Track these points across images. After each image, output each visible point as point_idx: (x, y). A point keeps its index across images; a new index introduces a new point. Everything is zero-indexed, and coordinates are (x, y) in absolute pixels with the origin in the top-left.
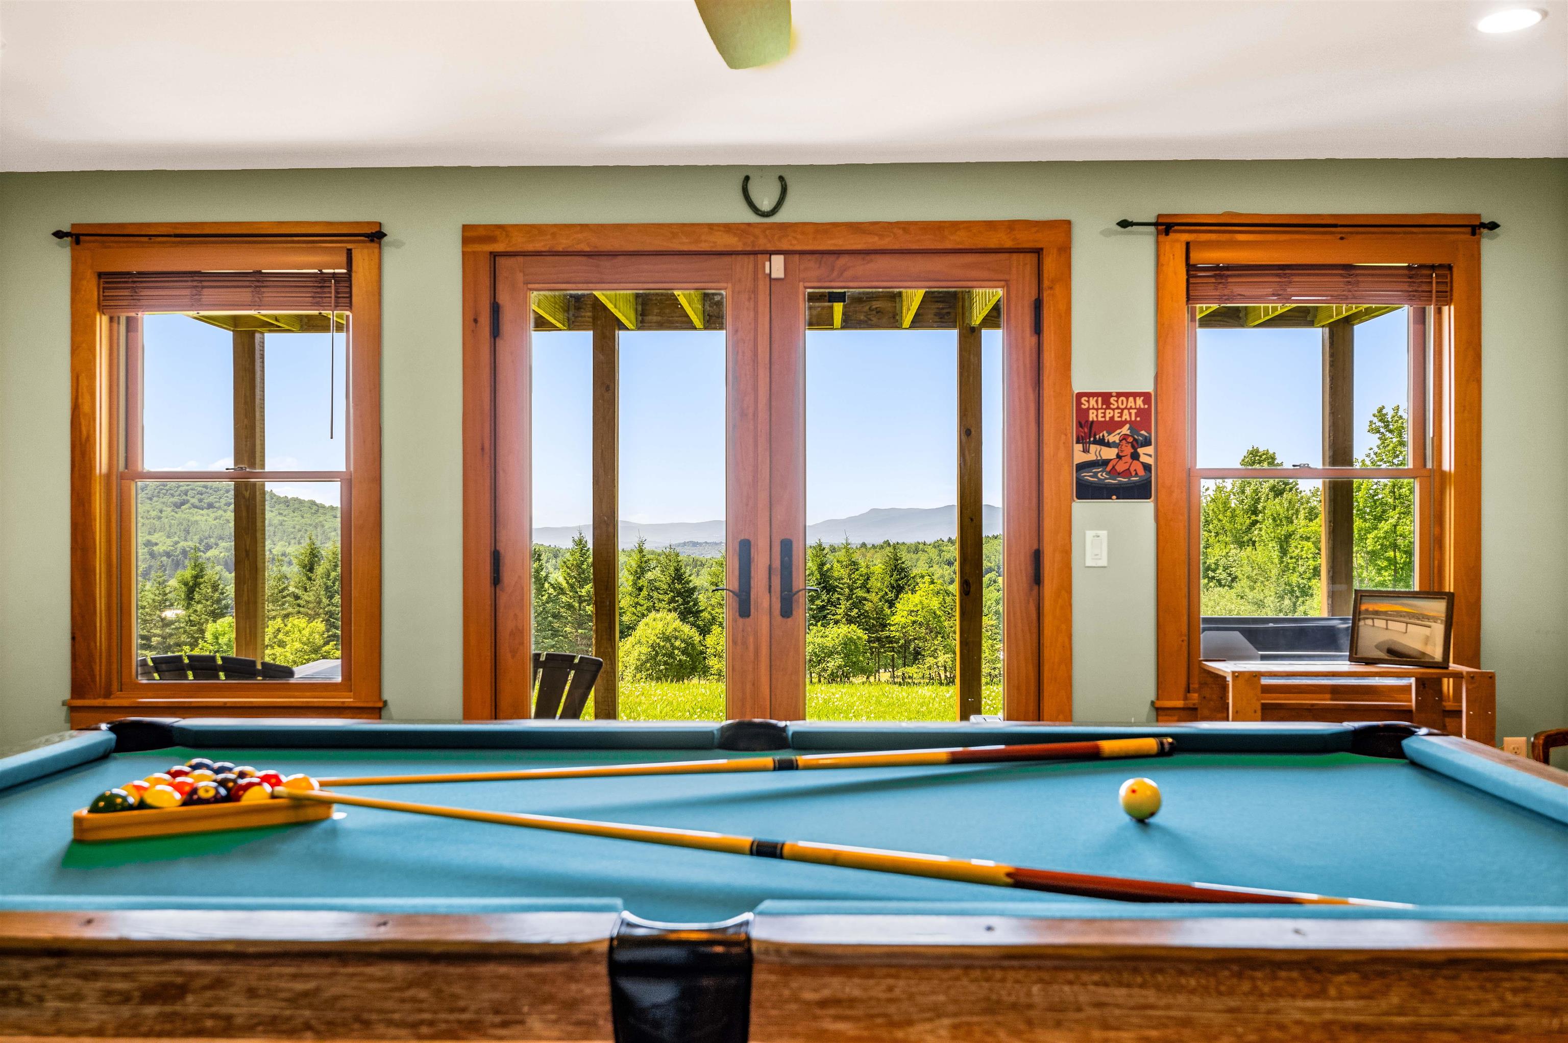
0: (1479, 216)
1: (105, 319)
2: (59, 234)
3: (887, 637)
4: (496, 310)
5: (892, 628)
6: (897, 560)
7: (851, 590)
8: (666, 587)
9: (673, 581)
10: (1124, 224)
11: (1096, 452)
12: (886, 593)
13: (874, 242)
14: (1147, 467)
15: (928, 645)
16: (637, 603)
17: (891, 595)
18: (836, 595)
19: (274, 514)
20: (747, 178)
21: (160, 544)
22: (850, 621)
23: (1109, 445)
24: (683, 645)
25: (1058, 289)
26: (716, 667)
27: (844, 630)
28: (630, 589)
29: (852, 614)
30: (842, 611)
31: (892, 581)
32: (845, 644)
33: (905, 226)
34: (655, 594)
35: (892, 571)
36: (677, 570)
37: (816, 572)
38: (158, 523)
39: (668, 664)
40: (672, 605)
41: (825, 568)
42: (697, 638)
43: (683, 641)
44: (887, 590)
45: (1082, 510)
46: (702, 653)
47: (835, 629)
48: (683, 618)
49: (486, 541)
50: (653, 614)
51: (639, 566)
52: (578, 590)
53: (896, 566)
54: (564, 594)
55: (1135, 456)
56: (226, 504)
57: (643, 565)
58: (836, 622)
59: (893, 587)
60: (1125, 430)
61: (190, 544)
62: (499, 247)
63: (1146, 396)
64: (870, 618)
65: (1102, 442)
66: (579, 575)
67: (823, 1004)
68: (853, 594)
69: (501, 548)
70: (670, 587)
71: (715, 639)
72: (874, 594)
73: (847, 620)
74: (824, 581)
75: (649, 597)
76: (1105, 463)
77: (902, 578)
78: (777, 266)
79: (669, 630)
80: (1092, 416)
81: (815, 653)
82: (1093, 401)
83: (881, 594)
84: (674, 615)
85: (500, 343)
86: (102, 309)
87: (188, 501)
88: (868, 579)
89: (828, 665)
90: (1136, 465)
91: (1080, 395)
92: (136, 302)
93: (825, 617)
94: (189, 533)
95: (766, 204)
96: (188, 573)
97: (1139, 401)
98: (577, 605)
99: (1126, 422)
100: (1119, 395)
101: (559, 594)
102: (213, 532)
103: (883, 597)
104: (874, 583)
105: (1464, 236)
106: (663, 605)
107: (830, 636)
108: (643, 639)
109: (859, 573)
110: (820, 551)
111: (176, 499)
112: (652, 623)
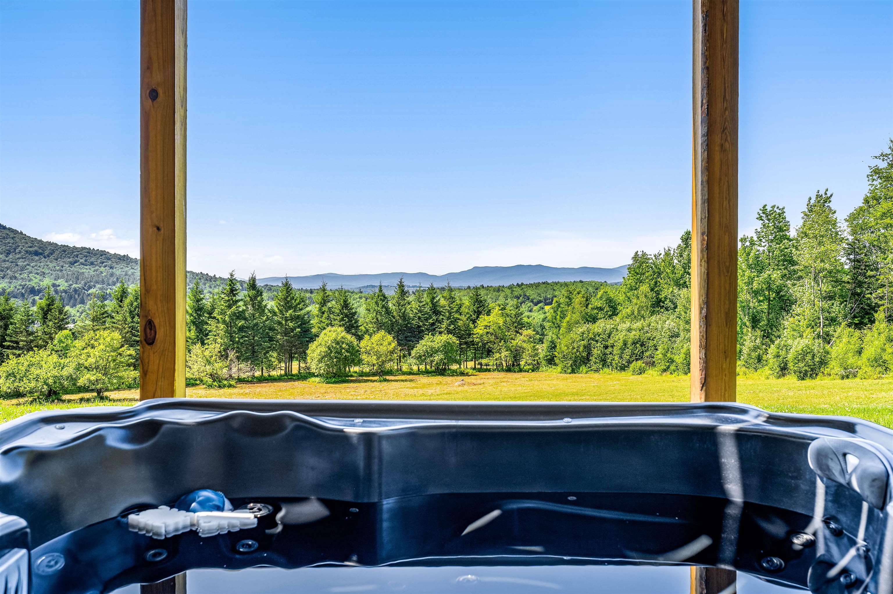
3: (471, 342)
5: (474, 336)
6: (478, 296)
7: (450, 313)
8: (338, 311)
9: (343, 308)
12: (471, 315)
15: (496, 346)
16: (321, 321)
17: (474, 317)
18: (441, 317)
19: (128, 269)
21: (61, 286)
22: (449, 332)
24: (347, 347)
26: (366, 360)
27: (444, 337)
28: (317, 312)
29: (451, 328)
30: (444, 326)
31: (475, 308)
32: (445, 346)
34: (332, 316)
35: (475, 302)
36: (345, 301)
37: (430, 303)
38: (60, 273)
39: (338, 358)
40: (342, 322)
41: (435, 301)
42: (355, 343)
43: (347, 344)
44: (472, 314)
46: (358, 351)
47: (439, 337)
48: (348, 330)
50: (330, 328)
51: (323, 299)
52: (285, 313)
53: (477, 299)
54: (276, 315)
56: (100, 263)
57: (325, 298)
58: (440, 333)
59: (475, 312)
61: (79, 286)
64: (461, 330)
66: (286, 304)
68: (451, 316)
70: (341, 311)
71: (366, 343)
72: (463, 316)
73: (447, 331)
74: (434, 309)
75: (328, 318)
77: (481, 307)
79: (339, 338)
81: (427, 351)
83: (468, 316)
84: (343, 328)
87: (79, 261)
88: (461, 307)
89: (435, 358)
93: (434, 329)
94: (78, 279)
96: (43, 302)
98: (284, 322)
101: (273, 316)
102: (93, 279)
103: (469, 318)
104: (463, 309)
106: (336, 322)
107: (437, 341)
108: (323, 343)
109: (455, 303)
110: (432, 290)
111: (71, 260)
112: (328, 334)
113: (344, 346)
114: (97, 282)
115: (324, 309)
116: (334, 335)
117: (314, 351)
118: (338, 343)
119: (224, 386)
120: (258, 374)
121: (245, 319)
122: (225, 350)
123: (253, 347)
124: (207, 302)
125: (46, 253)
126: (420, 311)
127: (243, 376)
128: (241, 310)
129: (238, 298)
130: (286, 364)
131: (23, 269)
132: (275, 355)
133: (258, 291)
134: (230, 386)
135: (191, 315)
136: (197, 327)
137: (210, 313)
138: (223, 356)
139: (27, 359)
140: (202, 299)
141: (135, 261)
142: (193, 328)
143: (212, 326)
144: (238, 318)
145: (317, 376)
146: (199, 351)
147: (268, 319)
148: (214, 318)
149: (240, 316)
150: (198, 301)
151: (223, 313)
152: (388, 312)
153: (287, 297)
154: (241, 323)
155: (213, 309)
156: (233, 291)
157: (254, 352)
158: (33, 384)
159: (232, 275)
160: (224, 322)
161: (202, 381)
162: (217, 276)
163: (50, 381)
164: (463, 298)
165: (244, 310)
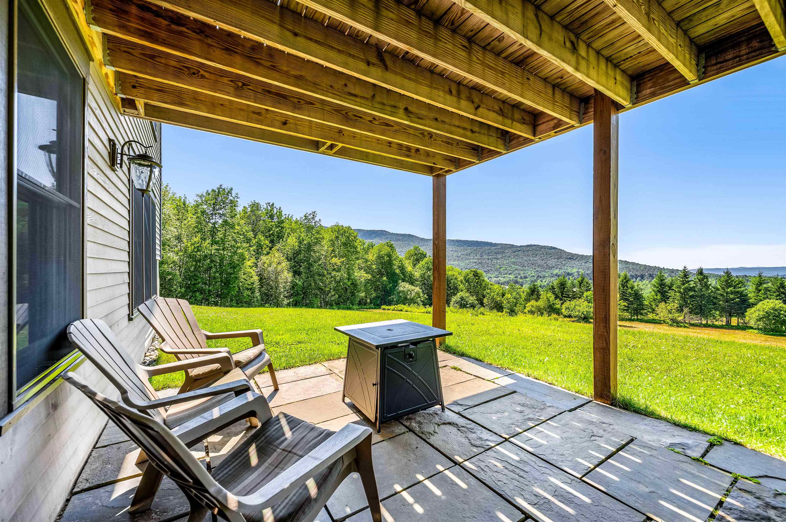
8: (775, 290)
9: (779, 288)
16: (758, 296)
28: (754, 290)
39: (776, 320)
40: (779, 297)
50: (767, 300)
51: (759, 282)
52: (726, 289)
54: (719, 290)
57: (761, 282)
66: (727, 284)
70: (777, 290)
75: (765, 294)
79: (777, 307)
98: (725, 295)
101: (716, 290)
106: (773, 297)
108: (761, 309)
112: (766, 304)
113: (782, 312)
115: (760, 288)
116: (772, 305)
117: (752, 314)
118: (776, 310)
119: (681, 326)
120: (704, 322)
121: (695, 291)
122: (681, 307)
123: (701, 307)
124: (668, 281)
125: (574, 258)
127: (692, 322)
128: (691, 286)
129: (689, 279)
130: (727, 319)
131: (564, 265)
132: (718, 313)
133: (704, 276)
134: (685, 327)
135: (657, 288)
136: (662, 294)
137: (670, 287)
138: (680, 310)
139: (573, 303)
140: (664, 280)
142: (659, 294)
143: (671, 293)
144: (689, 290)
145: (755, 329)
146: (664, 306)
147: (712, 292)
148: (673, 289)
149: (691, 289)
150: (662, 280)
151: (679, 287)
153: (728, 280)
154: (691, 293)
155: (672, 285)
156: (686, 276)
157: (701, 310)
158: (577, 313)
159: (685, 267)
160: (680, 292)
161: (664, 322)
163: (585, 313)
165: (694, 287)
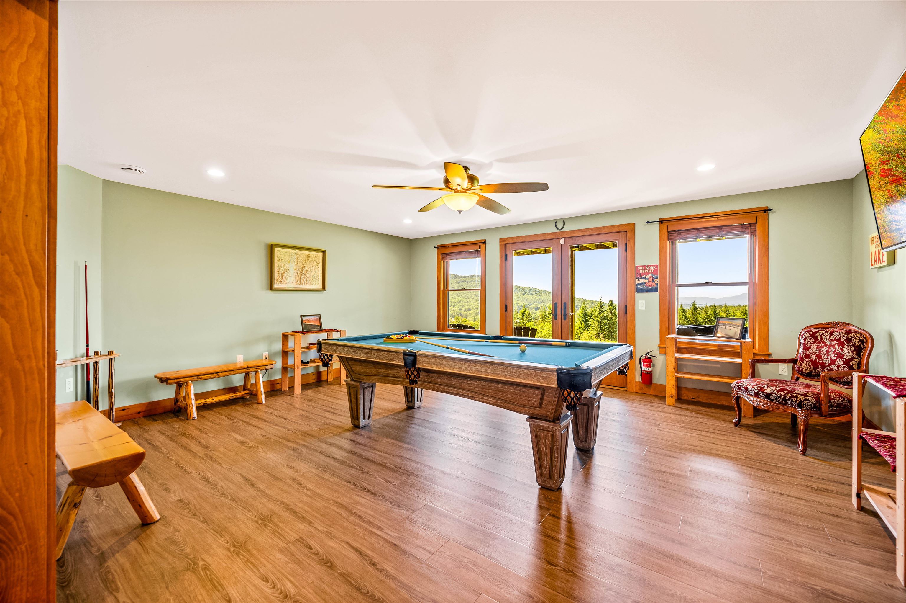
0: (767, 207)
1: (442, 262)
2: (435, 247)
4: (506, 255)
10: (648, 222)
11: (642, 281)
13: (585, 233)
14: (657, 284)
19: (547, 296)
20: (556, 222)
23: (645, 279)
25: (631, 240)
33: (592, 229)
37: (713, 314)
41: (716, 313)
45: (638, 295)
49: (504, 302)
55: (653, 281)
56: (535, 294)
60: (650, 275)
61: (527, 304)
62: (506, 242)
63: (656, 266)
65: (644, 278)
67: (423, 361)
69: (507, 304)
76: (645, 283)
78: (562, 241)
80: (641, 272)
82: (641, 268)
85: (507, 262)
86: (441, 260)
90: (654, 284)
91: (637, 266)
92: (446, 258)
95: (560, 228)
96: (522, 311)
97: (654, 267)
99: (650, 273)
100: (648, 266)
105: (762, 213)
109: (730, 314)
110: (714, 308)
111: (523, 293)
114: (534, 302)
121: (608, 320)
122: (598, 333)
123: (612, 333)
124: (589, 312)
126: (707, 318)
128: (605, 315)
129: (604, 310)
133: (614, 307)
135: (582, 317)
136: (585, 323)
137: (591, 317)
140: (586, 310)
141: (550, 293)
142: (583, 323)
143: (591, 322)
146: (587, 334)
148: (593, 319)
149: (605, 318)
150: (585, 311)
151: (597, 317)
152: (686, 318)
154: (605, 321)
155: (592, 315)
156: (601, 307)
160: (597, 321)
162: (587, 299)
164: (735, 312)
